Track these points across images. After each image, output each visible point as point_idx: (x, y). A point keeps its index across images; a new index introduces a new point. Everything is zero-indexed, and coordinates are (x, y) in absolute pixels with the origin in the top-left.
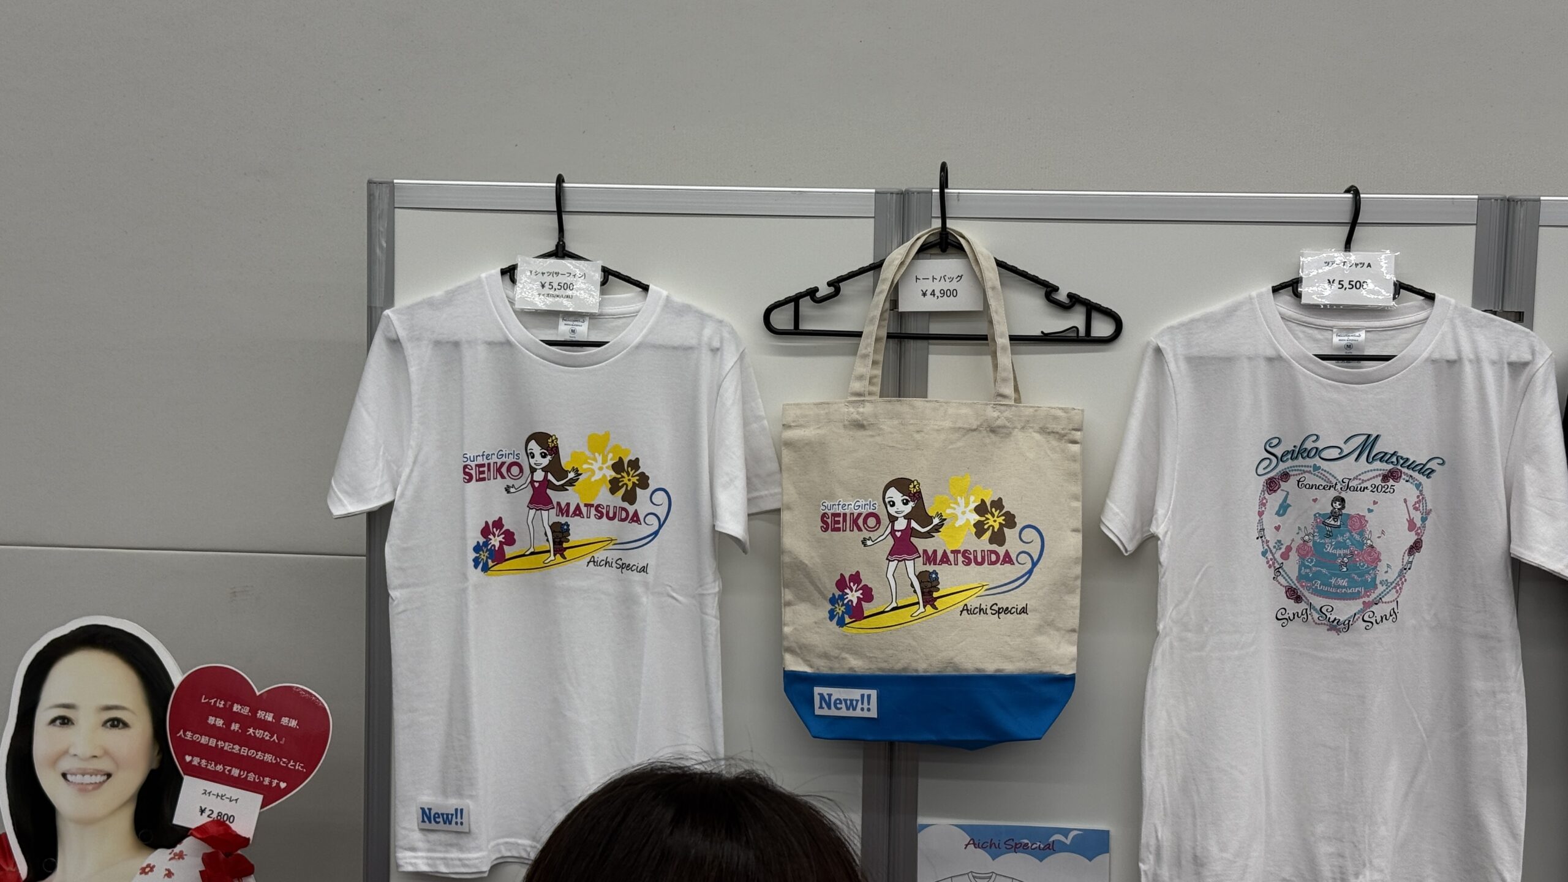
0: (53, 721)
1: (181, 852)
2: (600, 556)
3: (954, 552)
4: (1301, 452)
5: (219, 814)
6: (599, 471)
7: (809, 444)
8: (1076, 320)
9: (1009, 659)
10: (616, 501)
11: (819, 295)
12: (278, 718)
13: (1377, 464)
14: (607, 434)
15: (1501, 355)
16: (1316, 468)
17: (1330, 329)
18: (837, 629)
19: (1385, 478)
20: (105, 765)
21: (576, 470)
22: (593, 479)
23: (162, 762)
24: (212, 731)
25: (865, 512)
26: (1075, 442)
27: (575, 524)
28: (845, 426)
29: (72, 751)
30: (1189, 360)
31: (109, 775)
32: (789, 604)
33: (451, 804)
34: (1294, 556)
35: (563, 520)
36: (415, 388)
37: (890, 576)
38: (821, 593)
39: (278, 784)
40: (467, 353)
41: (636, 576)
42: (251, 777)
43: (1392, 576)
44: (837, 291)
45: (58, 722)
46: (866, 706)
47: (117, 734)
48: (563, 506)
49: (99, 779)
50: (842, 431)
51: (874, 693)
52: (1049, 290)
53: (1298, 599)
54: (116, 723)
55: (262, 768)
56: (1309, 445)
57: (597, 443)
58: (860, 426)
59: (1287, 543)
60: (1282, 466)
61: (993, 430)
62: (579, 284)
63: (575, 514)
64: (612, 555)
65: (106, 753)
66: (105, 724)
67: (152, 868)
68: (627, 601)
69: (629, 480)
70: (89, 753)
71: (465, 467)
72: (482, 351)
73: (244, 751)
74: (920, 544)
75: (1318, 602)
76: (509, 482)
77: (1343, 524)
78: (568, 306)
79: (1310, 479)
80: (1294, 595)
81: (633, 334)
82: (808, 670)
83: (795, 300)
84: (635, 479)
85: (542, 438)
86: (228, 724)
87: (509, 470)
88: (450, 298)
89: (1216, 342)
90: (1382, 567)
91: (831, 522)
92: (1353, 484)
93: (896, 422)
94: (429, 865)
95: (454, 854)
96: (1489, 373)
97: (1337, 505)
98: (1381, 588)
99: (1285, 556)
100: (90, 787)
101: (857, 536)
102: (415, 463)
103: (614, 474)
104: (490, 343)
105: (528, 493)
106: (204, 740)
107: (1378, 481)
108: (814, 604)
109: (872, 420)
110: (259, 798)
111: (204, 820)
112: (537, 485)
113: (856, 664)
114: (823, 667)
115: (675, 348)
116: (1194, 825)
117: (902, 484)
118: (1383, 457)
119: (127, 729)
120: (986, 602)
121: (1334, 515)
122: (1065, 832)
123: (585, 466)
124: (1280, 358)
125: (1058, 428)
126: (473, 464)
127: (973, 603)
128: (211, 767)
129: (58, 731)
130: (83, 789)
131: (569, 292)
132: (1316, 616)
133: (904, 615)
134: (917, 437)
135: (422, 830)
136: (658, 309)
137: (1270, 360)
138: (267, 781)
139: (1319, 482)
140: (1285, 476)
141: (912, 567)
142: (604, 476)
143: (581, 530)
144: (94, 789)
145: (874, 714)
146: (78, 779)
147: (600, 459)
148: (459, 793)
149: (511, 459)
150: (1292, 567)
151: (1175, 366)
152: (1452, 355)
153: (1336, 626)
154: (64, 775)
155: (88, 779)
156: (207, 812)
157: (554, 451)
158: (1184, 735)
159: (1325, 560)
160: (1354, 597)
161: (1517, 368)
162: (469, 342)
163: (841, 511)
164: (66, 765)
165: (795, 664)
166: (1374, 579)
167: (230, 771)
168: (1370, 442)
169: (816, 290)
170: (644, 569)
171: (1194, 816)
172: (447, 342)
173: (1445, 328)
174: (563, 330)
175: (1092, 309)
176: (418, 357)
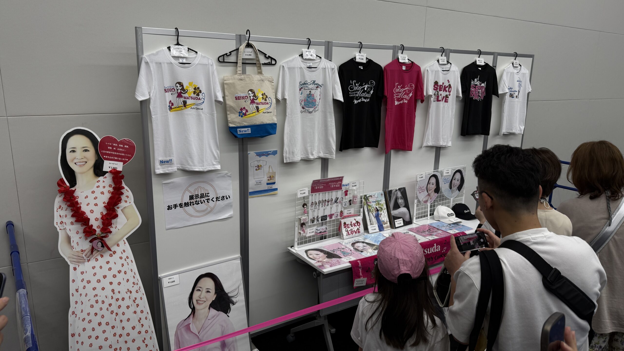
0: (71, 152)
1: (106, 177)
2: (193, 107)
3: (260, 102)
4: (305, 84)
5: (114, 167)
6: (191, 90)
7: (231, 84)
8: (269, 61)
9: (270, 121)
10: (195, 96)
11: (228, 55)
12: (124, 146)
13: (315, 85)
14: (192, 82)
15: (331, 67)
16: (307, 86)
17: (307, 63)
18: (241, 118)
19: (317, 88)
20: (85, 160)
21: (187, 90)
22: (190, 91)
23: (98, 158)
24: (109, 150)
25: (245, 96)
26: (273, 83)
27: (188, 100)
28: (238, 80)
29: (76, 158)
30: (288, 68)
31: (86, 162)
32: (229, 114)
33: (168, 159)
34: (303, 101)
35: (185, 100)
36: (153, 73)
37: (251, 107)
38: (236, 111)
39: (126, 160)
40: (163, 65)
41: (200, 111)
42: (120, 159)
43: (318, 104)
44: (231, 54)
45: (72, 152)
46: (248, 131)
47: (87, 153)
48: (185, 97)
49: (84, 163)
50: (238, 81)
51: (250, 129)
52: (265, 55)
53: (304, 109)
54: (86, 151)
55: (122, 157)
56: (306, 83)
57: (190, 84)
58: (241, 80)
59: (302, 99)
60: (302, 86)
61: (262, 80)
62: (183, 51)
63: (187, 99)
64: (195, 107)
65: (85, 157)
66: (83, 151)
67: (99, 181)
68: (199, 116)
69: (197, 91)
70: (81, 158)
71: (165, 89)
72: (166, 64)
73: (117, 154)
74: (255, 101)
75: (307, 109)
76: (172, 92)
77: (311, 95)
78: (182, 56)
79: (306, 88)
80: (303, 108)
81: (196, 61)
82: (235, 126)
83: (223, 55)
84: (199, 91)
85: (179, 83)
86: (113, 148)
87: (172, 90)
88: (157, 53)
89: (292, 65)
90: (317, 102)
91: (237, 98)
92: (312, 89)
93: (249, 79)
94: (163, 172)
95: (170, 168)
96: (329, 70)
97: (310, 92)
98: (317, 106)
99: (302, 102)
100: (82, 165)
101: (244, 100)
102: (154, 89)
103: (194, 90)
104: (167, 63)
105: (177, 95)
106: (108, 152)
107: (315, 88)
108: (235, 114)
109: (244, 79)
110: (122, 163)
111: (110, 169)
112: (179, 93)
113: (246, 124)
114: (238, 125)
115: (204, 65)
116: (292, 147)
117: (251, 90)
118: (316, 84)
119: (89, 152)
120: (266, 111)
121: (310, 94)
122: (270, 151)
123: (189, 89)
124: (301, 68)
125: (270, 80)
126: (167, 89)
127: (264, 111)
128: (110, 158)
129: (72, 154)
130: (80, 166)
131: (182, 53)
132: (307, 111)
133: (254, 114)
134: (253, 81)
135: (160, 165)
136: (200, 57)
137: (300, 68)
138: (123, 159)
139: (307, 89)
140: (302, 88)
141: (255, 105)
142: (192, 91)
143: (189, 102)
144: (83, 166)
145: (250, 132)
146: (79, 164)
147: (191, 87)
148: (170, 156)
149: (172, 88)
150: (303, 103)
151: (286, 69)
152: (325, 67)
153: (310, 112)
154: (75, 163)
155: (81, 164)
156: (111, 167)
157: (182, 86)
158: (289, 132)
159: (308, 102)
160: (312, 107)
161: (333, 69)
162: (163, 63)
163: (240, 96)
164: (75, 161)
165: (231, 125)
166: (315, 104)
167: (115, 158)
168: (314, 82)
169: (227, 54)
170: (202, 109)
171: (292, 146)
172: (159, 63)
173: (323, 63)
174: (181, 61)
175: (272, 59)
176: (153, 66)
